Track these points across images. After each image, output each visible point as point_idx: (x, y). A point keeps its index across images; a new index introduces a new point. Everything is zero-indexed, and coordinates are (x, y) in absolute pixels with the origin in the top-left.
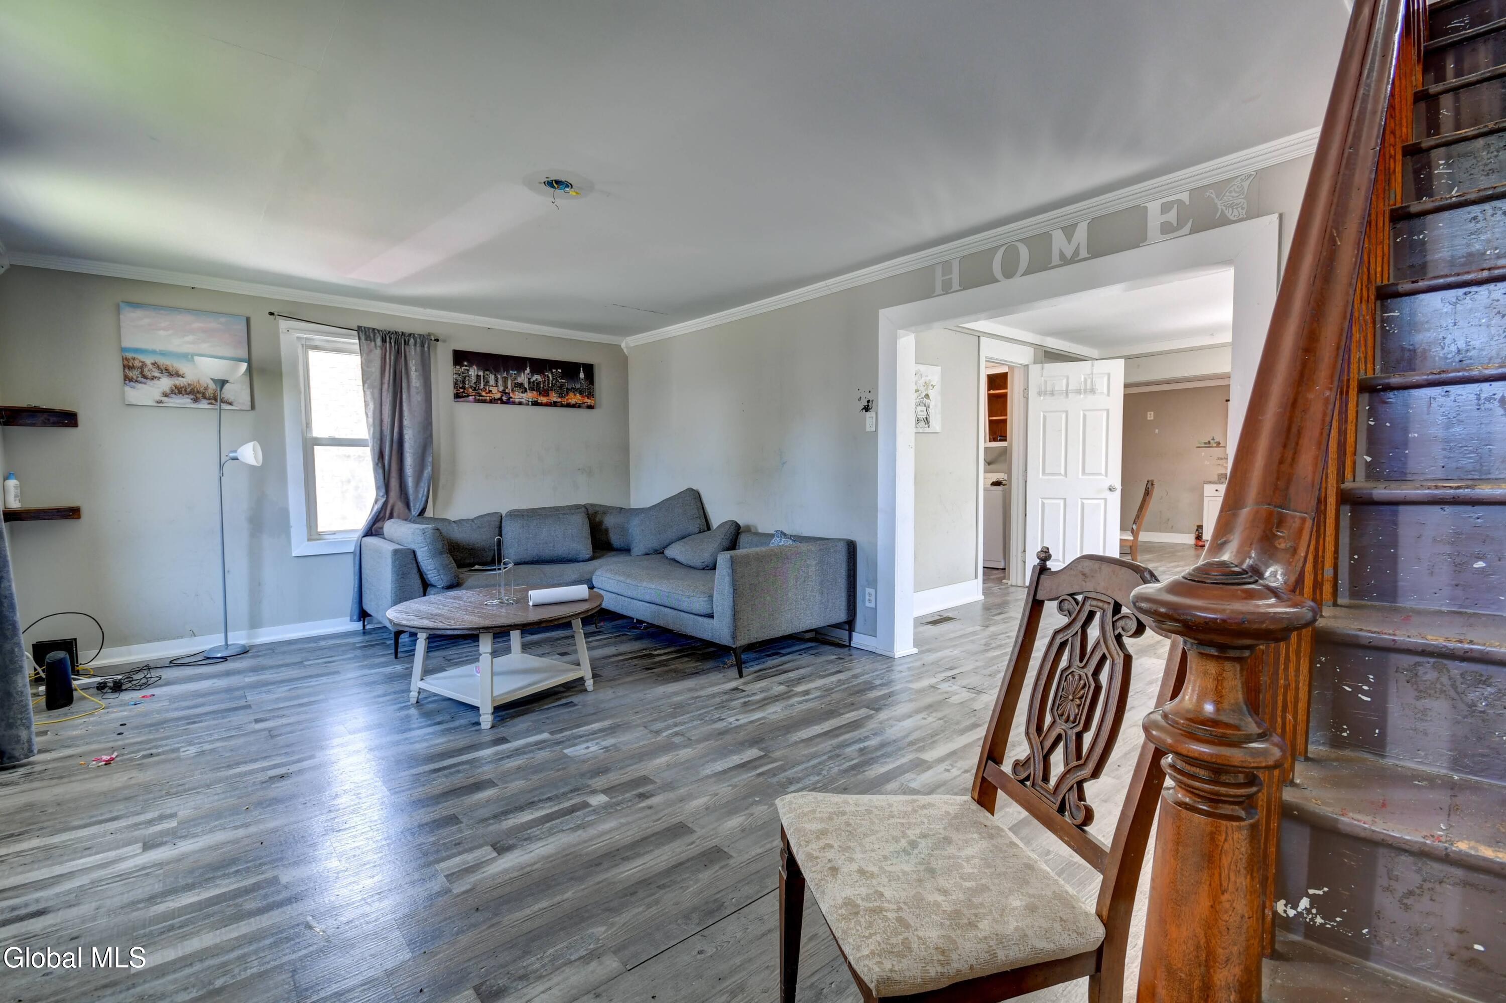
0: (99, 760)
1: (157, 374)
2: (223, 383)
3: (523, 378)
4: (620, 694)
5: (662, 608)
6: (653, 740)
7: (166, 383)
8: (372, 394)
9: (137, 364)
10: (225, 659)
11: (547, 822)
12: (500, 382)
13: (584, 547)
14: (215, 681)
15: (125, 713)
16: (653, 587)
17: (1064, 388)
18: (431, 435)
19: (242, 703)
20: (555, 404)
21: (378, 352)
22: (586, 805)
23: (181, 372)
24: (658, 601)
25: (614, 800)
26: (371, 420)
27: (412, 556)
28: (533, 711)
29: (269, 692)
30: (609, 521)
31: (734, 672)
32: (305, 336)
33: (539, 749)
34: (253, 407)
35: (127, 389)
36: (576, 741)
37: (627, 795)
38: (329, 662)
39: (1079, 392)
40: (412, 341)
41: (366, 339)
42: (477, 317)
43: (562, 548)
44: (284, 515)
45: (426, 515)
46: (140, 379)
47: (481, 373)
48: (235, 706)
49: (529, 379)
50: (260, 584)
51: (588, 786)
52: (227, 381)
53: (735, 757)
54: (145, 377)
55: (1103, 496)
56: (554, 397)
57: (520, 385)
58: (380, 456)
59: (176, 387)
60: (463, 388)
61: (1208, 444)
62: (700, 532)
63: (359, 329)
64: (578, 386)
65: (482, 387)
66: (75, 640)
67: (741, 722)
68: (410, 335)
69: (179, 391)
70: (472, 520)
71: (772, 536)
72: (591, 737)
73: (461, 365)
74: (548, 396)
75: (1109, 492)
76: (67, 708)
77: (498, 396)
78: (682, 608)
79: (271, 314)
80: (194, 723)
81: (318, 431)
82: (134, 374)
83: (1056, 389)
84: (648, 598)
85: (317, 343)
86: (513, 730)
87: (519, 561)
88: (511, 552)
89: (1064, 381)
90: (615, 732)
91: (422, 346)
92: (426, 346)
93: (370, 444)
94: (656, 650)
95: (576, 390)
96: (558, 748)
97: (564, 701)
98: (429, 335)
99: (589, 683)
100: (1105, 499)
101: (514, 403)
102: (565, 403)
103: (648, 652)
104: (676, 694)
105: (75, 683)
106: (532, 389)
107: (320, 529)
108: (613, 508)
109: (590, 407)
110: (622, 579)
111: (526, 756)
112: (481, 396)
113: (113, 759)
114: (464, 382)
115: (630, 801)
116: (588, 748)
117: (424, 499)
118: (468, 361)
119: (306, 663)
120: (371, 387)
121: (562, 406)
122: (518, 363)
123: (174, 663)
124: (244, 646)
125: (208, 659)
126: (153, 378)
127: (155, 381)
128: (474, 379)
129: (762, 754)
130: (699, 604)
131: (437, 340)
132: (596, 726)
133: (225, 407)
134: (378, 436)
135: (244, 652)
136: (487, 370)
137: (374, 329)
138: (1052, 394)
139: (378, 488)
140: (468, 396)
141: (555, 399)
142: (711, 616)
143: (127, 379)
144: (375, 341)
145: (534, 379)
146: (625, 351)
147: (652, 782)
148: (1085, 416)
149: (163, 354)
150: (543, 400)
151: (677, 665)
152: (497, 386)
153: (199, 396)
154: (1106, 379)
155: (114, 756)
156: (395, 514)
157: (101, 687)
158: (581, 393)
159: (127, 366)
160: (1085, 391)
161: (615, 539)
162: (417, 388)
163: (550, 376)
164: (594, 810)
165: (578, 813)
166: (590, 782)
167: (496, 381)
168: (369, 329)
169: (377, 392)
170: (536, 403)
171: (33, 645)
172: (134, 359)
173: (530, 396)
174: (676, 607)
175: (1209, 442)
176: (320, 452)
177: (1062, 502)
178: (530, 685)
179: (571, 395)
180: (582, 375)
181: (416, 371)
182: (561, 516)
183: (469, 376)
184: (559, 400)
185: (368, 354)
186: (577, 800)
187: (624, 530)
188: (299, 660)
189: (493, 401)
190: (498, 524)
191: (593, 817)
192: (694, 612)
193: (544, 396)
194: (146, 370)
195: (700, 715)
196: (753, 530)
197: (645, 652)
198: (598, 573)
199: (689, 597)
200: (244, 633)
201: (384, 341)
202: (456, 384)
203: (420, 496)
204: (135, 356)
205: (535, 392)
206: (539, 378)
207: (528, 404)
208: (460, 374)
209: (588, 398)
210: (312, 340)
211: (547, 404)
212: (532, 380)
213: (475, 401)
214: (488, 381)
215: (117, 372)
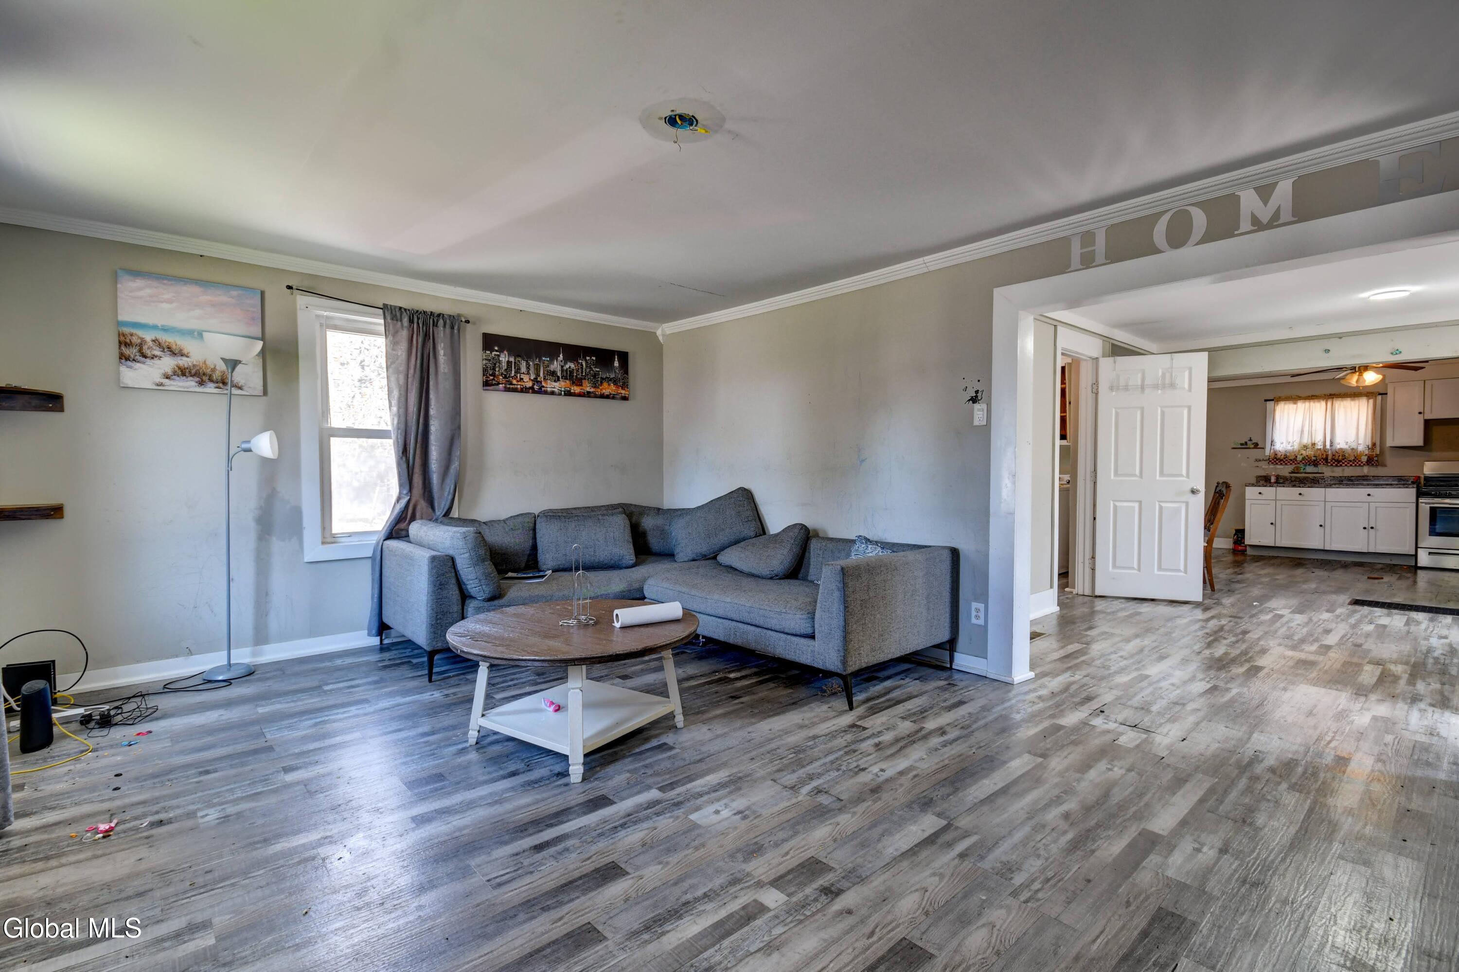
0: (96, 831)
1: (157, 352)
2: (233, 364)
3: (556, 366)
4: (719, 732)
5: (740, 625)
6: (794, 801)
7: (168, 363)
8: (398, 380)
9: (135, 340)
10: (228, 682)
11: (723, 937)
12: (532, 370)
13: (627, 552)
14: (221, 712)
15: (119, 758)
16: (728, 600)
17: (1139, 382)
18: (459, 427)
19: (260, 743)
20: (588, 395)
21: (404, 334)
22: (762, 909)
23: (185, 351)
24: (734, 616)
25: (794, 899)
26: (395, 409)
27: (450, 564)
28: (624, 757)
29: (290, 727)
30: (648, 523)
31: (840, 703)
32: (325, 314)
33: (658, 814)
34: (265, 393)
35: (123, 369)
36: (699, 802)
37: (808, 890)
38: (353, 687)
39: (1156, 387)
40: (441, 322)
41: (392, 319)
42: (510, 299)
43: (603, 554)
44: (297, 513)
45: (451, 515)
46: (138, 358)
47: (512, 359)
48: (253, 747)
49: (562, 367)
50: (267, 594)
51: (748, 874)
52: (240, 362)
53: (914, 828)
54: (145, 357)
55: (1184, 499)
56: (588, 387)
57: (553, 373)
58: (404, 452)
59: (179, 368)
60: (493, 375)
61: (1244, 446)
62: (756, 536)
63: (385, 308)
64: (612, 376)
65: (513, 374)
66: (54, 662)
67: (889, 773)
68: (439, 315)
69: (183, 372)
70: (504, 521)
71: (853, 542)
72: (713, 795)
73: (492, 350)
74: (581, 385)
75: (1191, 495)
76: (46, 750)
77: (530, 384)
78: (769, 626)
79: (289, 287)
80: (207, 772)
81: (337, 421)
82: (132, 352)
83: (1130, 383)
84: (721, 612)
85: (338, 323)
86: (611, 784)
87: (556, 567)
88: (547, 558)
89: (1140, 375)
90: (740, 789)
91: (452, 328)
92: (456, 327)
93: (393, 436)
94: (730, 672)
95: (611, 380)
96: (679, 812)
97: (654, 743)
98: (459, 315)
99: (679, 720)
100: (1187, 503)
101: (546, 393)
102: (598, 392)
103: (721, 675)
104: (787, 732)
105: (55, 716)
106: (565, 378)
107: (334, 531)
108: (649, 508)
109: (625, 398)
110: (684, 589)
111: (645, 825)
112: (511, 384)
113: (111, 829)
114: (494, 369)
115: (816, 900)
116: (717, 812)
117: (450, 497)
118: (499, 346)
119: (326, 688)
120: (397, 372)
121: (596, 397)
122: (550, 349)
123: (169, 688)
124: (248, 666)
125: (208, 683)
126: (153, 357)
127: (156, 361)
128: (504, 365)
129: (944, 822)
130: (796, 621)
131: (468, 322)
132: (712, 779)
133: (235, 391)
134: (402, 426)
135: (250, 673)
136: (519, 356)
137: (400, 308)
138: (1126, 388)
139: (401, 485)
140: (498, 384)
141: (588, 389)
142: (812, 637)
143: (124, 358)
144: (401, 321)
145: (567, 366)
146: (661, 338)
147: (831, 869)
148: (1163, 413)
149: (165, 330)
150: (576, 389)
151: (764, 692)
152: (528, 373)
153: (205, 378)
154: (1187, 374)
155: (113, 825)
156: (418, 515)
157: (86, 721)
158: (615, 381)
159: (124, 342)
160: (1164, 387)
161: (654, 542)
162: (445, 373)
163: (584, 364)
164: (776, 917)
165: (758, 922)
166: (749, 867)
167: (528, 368)
168: (395, 307)
169: (402, 377)
170: (568, 394)
171: (3, 669)
172: (132, 335)
173: (563, 385)
174: (761, 623)
175: (1246, 443)
176: (337, 445)
177: (1136, 505)
178: (617, 724)
179: (605, 384)
180: (616, 364)
181: (444, 355)
182: (600, 517)
183: (500, 362)
184: (592, 390)
185: (394, 336)
186: (744, 899)
187: (663, 533)
188: (315, 683)
189: (524, 390)
190: (532, 525)
191: (782, 930)
192: (786, 630)
193: (577, 385)
194: (145, 347)
195: (832, 762)
196: (821, 535)
197: (718, 676)
198: (650, 582)
199: (780, 613)
200: (247, 650)
201: (411, 321)
202: (485, 370)
203: (446, 494)
204: (134, 331)
205: (568, 382)
206: (573, 366)
207: (560, 394)
208: (490, 360)
209: (622, 388)
210: (332, 318)
211: (580, 395)
212: (565, 368)
213: (507, 390)
214: (519, 369)
215: (111, 349)
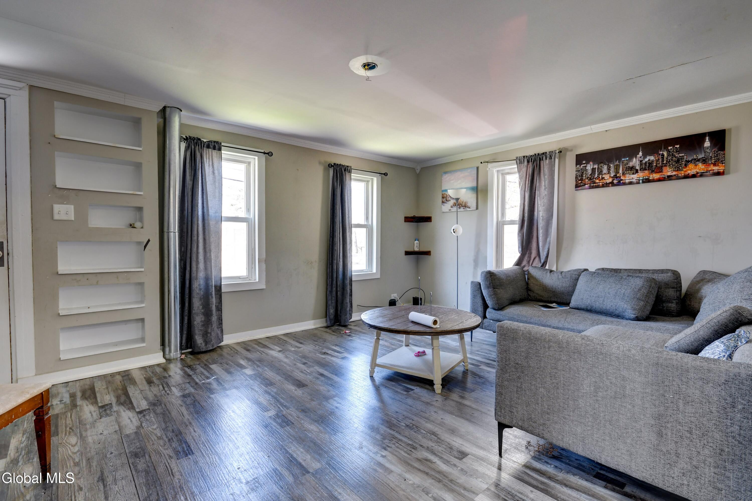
3: (635, 162)
7: (452, 202)
9: (445, 196)
12: (612, 169)
18: (552, 215)
20: (670, 178)
21: (524, 169)
34: (477, 208)
35: (442, 206)
40: (544, 157)
41: (520, 163)
46: (446, 202)
47: (596, 166)
49: (641, 161)
56: (668, 172)
57: (632, 168)
60: (582, 180)
63: (517, 159)
64: (700, 156)
65: (596, 176)
68: (543, 154)
73: (581, 164)
74: (661, 172)
77: (610, 180)
79: (486, 162)
82: (444, 200)
87: (583, 308)
88: (578, 300)
91: (551, 158)
92: (553, 157)
93: (517, 223)
95: (699, 160)
98: (556, 150)
101: (624, 184)
106: (643, 169)
112: (595, 183)
114: (582, 176)
118: (586, 160)
120: (521, 190)
122: (630, 151)
126: (449, 200)
127: (449, 202)
128: (590, 172)
131: (560, 152)
133: (468, 209)
134: (521, 217)
136: (601, 163)
137: (523, 157)
139: (519, 248)
140: (585, 184)
141: (669, 174)
143: (442, 202)
144: (524, 163)
145: (647, 160)
150: (656, 176)
152: (609, 173)
153: (461, 206)
158: (704, 161)
159: (443, 198)
163: (665, 154)
167: (609, 169)
168: (521, 157)
169: (523, 192)
170: (647, 181)
173: (641, 175)
176: (505, 229)
179: (691, 166)
180: (708, 144)
183: (586, 170)
184: (674, 173)
185: (521, 171)
189: (606, 185)
193: (656, 173)
194: (447, 198)
201: (528, 162)
202: (577, 178)
203: (545, 254)
204: (445, 193)
205: (646, 172)
206: (652, 158)
207: (638, 183)
208: (579, 171)
209: (715, 165)
210: (504, 170)
211: (659, 180)
212: (644, 162)
213: (591, 187)
214: (602, 171)
215: (440, 200)
